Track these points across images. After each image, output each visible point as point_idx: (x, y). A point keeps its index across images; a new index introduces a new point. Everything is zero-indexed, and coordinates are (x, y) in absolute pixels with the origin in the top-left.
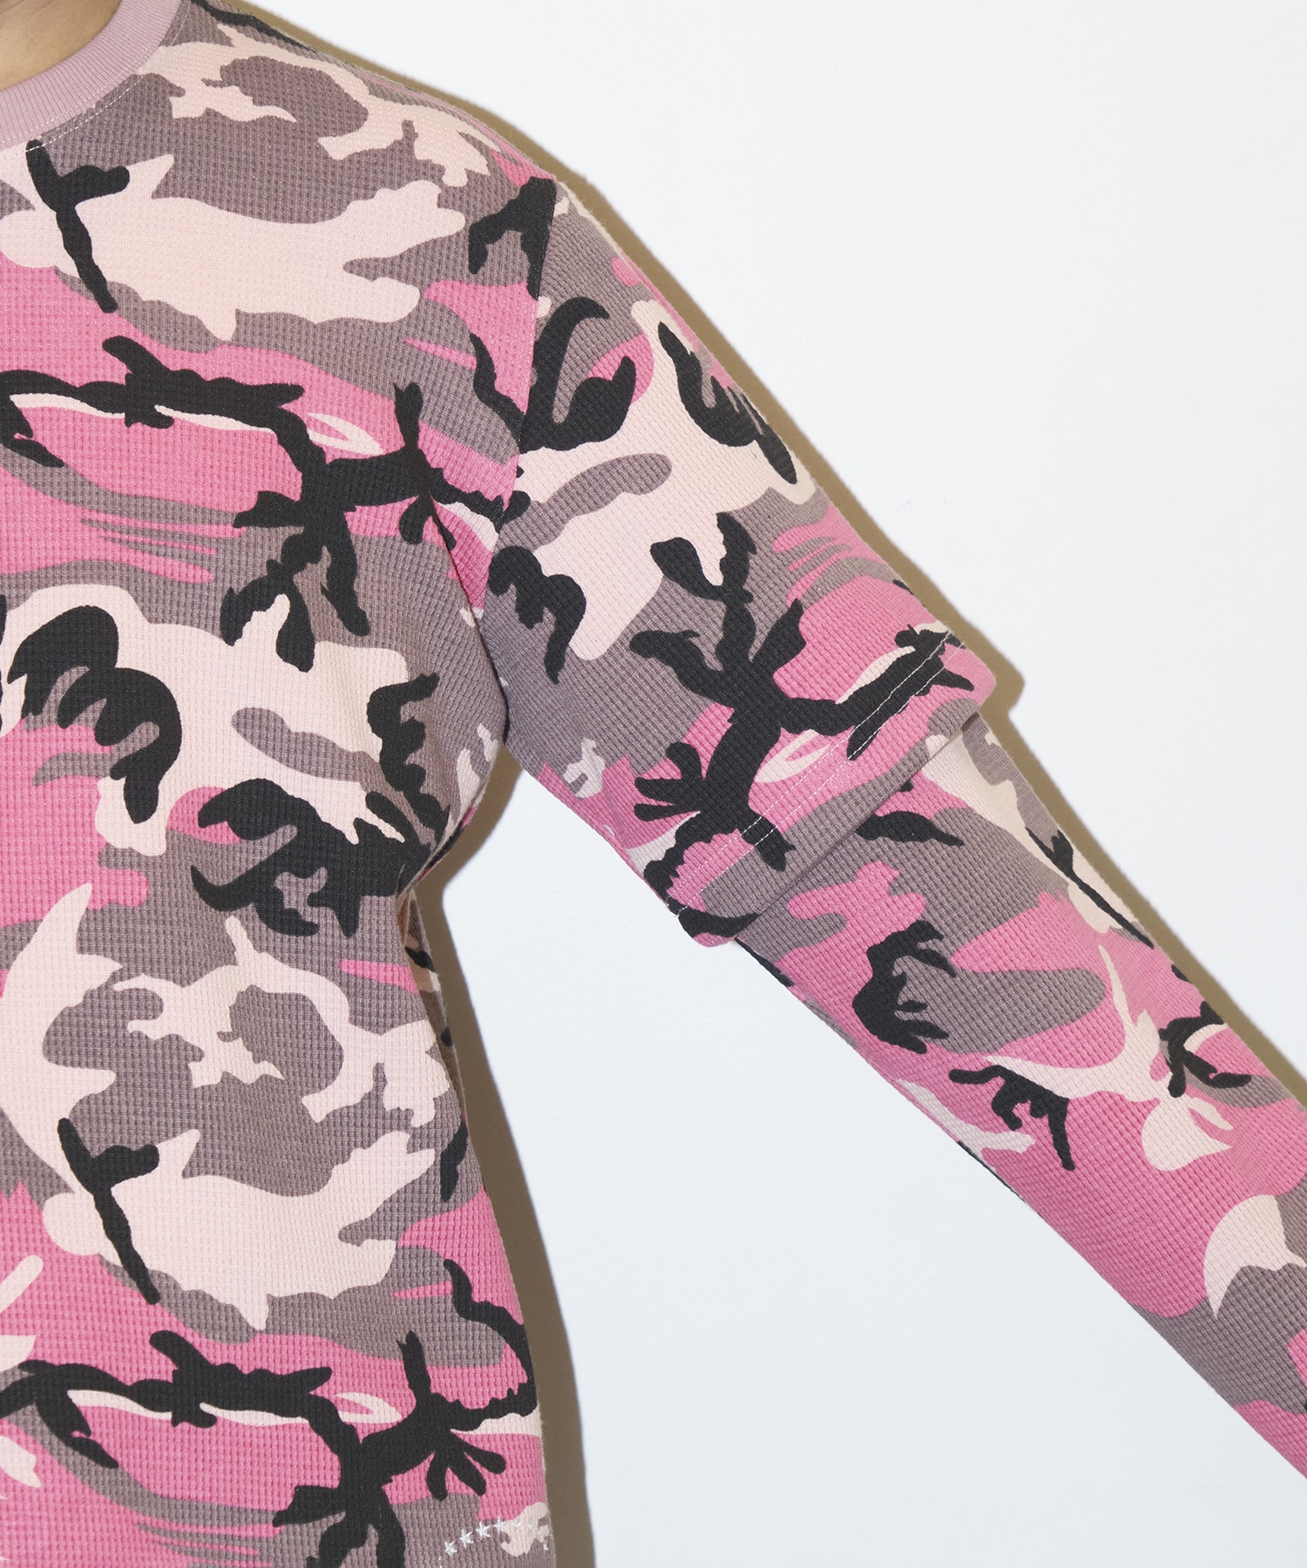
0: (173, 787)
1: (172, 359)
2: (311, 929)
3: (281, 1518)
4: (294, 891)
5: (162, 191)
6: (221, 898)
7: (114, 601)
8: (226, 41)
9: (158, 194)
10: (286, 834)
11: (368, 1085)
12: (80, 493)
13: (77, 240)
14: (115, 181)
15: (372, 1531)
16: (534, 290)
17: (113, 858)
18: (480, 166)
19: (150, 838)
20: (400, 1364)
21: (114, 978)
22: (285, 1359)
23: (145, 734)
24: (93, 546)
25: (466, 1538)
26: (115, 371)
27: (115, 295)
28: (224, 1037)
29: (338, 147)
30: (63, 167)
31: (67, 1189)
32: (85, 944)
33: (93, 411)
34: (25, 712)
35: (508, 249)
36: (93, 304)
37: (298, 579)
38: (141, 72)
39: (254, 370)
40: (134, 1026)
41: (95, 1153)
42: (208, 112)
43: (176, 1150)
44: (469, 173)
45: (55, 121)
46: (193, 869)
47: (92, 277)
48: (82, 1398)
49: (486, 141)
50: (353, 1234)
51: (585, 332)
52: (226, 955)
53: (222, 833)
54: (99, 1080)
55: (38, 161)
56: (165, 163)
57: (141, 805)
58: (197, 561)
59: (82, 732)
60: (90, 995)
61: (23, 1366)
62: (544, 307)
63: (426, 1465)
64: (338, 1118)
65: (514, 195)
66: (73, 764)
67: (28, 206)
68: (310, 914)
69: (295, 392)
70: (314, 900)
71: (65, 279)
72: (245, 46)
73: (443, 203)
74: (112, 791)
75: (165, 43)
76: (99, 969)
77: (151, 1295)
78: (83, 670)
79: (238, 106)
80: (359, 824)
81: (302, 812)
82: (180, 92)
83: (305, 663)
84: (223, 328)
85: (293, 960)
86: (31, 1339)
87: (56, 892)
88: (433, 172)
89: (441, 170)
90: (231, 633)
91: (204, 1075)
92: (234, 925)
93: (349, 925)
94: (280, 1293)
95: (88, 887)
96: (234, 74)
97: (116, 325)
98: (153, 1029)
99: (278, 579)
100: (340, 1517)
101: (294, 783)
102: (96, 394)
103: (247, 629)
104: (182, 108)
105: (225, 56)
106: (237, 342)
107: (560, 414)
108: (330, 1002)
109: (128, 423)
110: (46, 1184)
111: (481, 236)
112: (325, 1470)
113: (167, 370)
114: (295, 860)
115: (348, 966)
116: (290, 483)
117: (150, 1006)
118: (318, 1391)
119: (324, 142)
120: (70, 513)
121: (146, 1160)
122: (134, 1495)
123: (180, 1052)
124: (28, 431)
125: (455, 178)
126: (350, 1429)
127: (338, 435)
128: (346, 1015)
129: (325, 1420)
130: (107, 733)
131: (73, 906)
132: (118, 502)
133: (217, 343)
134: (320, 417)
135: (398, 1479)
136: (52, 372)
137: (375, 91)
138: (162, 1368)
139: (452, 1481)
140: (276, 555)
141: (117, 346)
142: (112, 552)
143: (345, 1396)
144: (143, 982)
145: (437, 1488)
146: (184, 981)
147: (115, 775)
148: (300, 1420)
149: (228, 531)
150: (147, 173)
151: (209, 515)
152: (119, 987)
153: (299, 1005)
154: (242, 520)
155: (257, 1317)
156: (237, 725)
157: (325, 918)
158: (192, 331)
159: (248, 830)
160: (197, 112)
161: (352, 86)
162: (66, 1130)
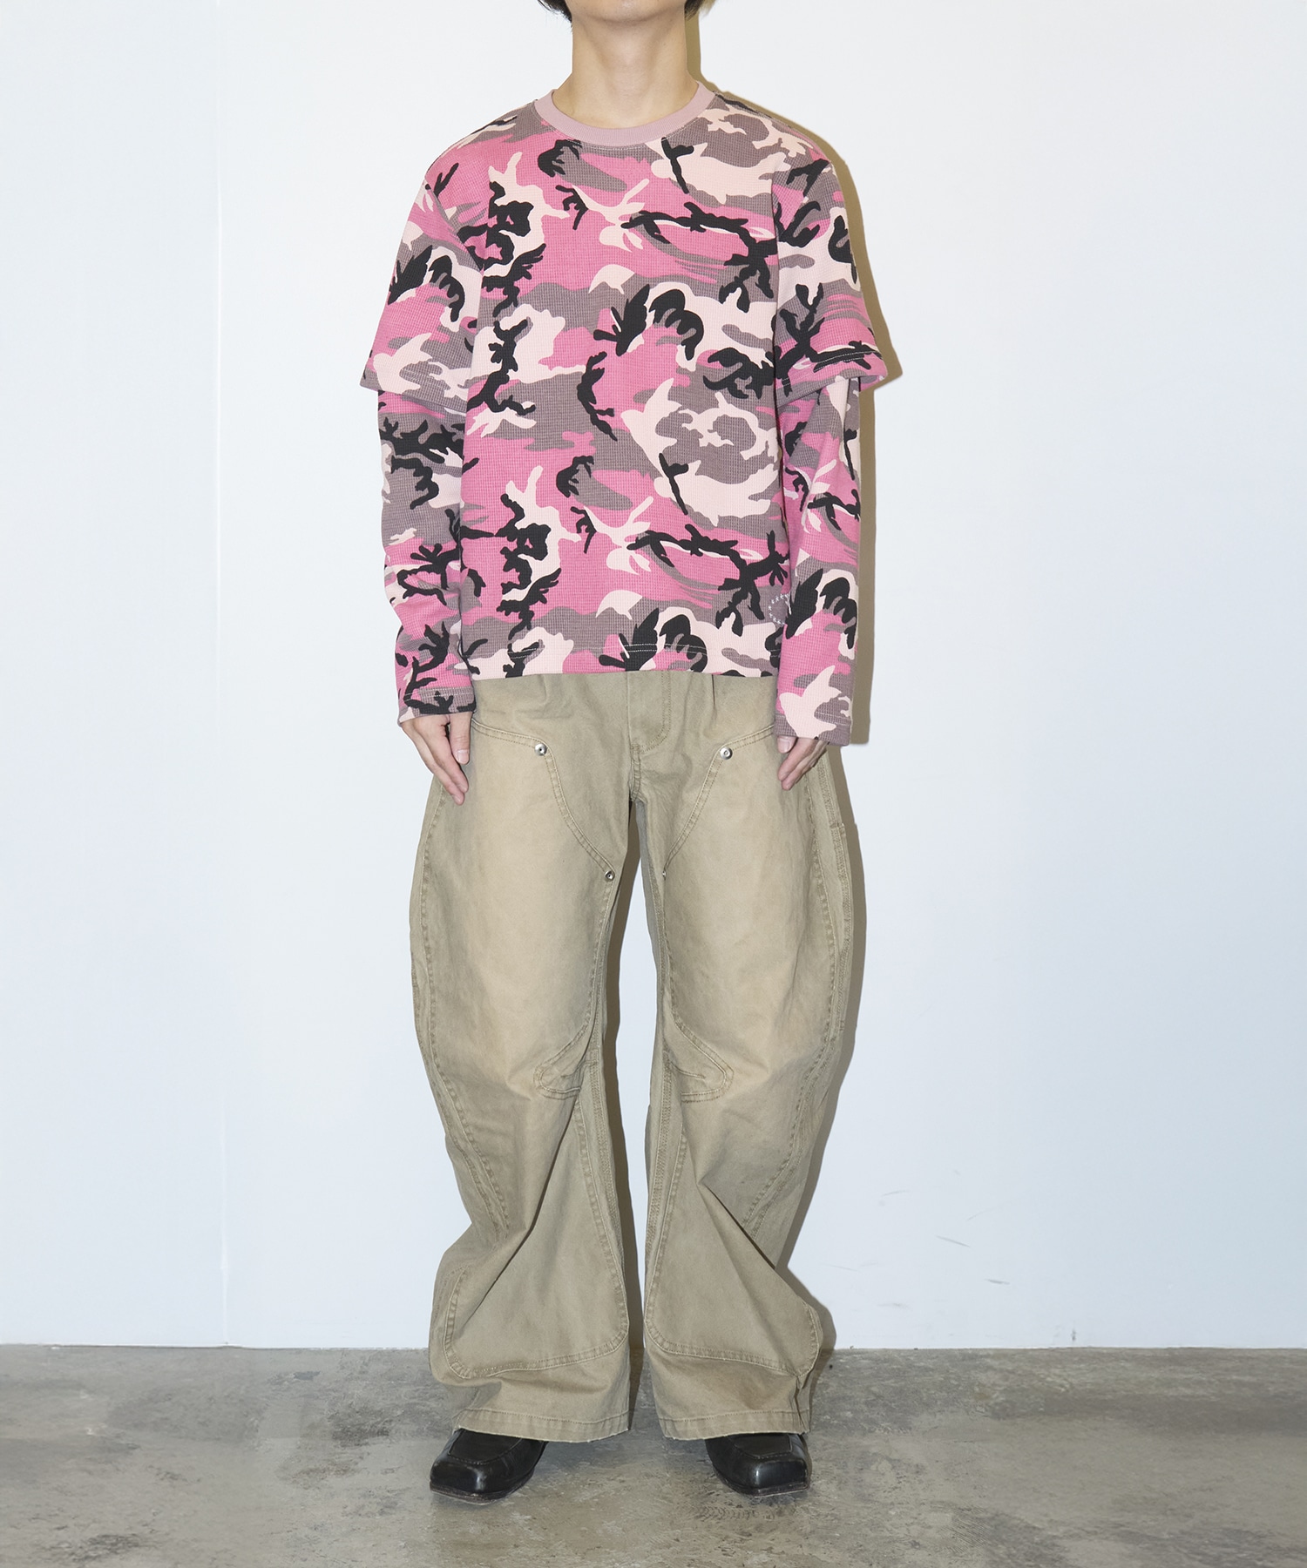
0: (700, 349)
1: (706, 210)
2: (746, 396)
3: (720, 588)
4: (741, 384)
5: (704, 154)
6: (714, 386)
7: (685, 289)
8: (728, 110)
9: (702, 155)
10: (739, 365)
11: (764, 449)
12: (674, 252)
13: (677, 169)
14: (690, 150)
15: (749, 594)
16: (805, 194)
17: (681, 371)
18: (803, 151)
19: (691, 366)
20: (766, 541)
21: (679, 409)
22: (723, 537)
23: (692, 332)
24: (678, 270)
25: (777, 599)
26: (688, 213)
27: (688, 188)
28: (709, 431)
29: (758, 145)
30: (673, 146)
31: (661, 476)
32: (670, 398)
33: (680, 226)
34: (654, 322)
35: (802, 180)
36: (681, 190)
37: (745, 282)
38: (699, 117)
39: (732, 214)
40: (684, 425)
41: (670, 465)
42: (719, 129)
43: (694, 466)
44: (798, 153)
45: (671, 131)
46: (704, 377)
47: (681, 181)
48: (664, 543)
49: (805, 143)
50: (754, 497)
51: (814, 211)
52: (715, 404)
53: (717, 365)
54: (672, 442)
55: (665, 144)
56: (705, 145)
57: (689, 355)
58: (712, 276)
59: (673, 330)
60: (671, 414)
61: (646, 532)
62: (806, 200)
63: (770, 574)
64: (753, 459)
65: (811, 163)
66: (669, 339)
67: (662, 158)
68: (746, 392)
69: (745, 221)
70: (747, 387)
71: (672, 181)
72: (733, 110)
73: (785, 161)
74: (681, 349)
75: (708, 108)
76: (674, 406)
77: (686, 512)
78: (674, 310)
79: (729, 129)
80: (763, 362)
81: (744, 358)
82: (711, 123)
83: (746, 310)
84: (722, 200)
85: (740, 407)
86: (649, 523)
87: (661, 381)
88: (786, 151)
89: (789, 151)
90: (722, 300)
91: (703, 443)
92: (719, 395)
93: (759, 395)
94: (723, 515)
95: (673, 379)
96: (728, 119)
97: (688, 198)
98: (690, 427)
99: (738, 282)
100: (739, 589)
101: (742, 349)
102: (682, 221)
103: (727, 299)
104: (711, 128)
105: (727, 113)
106: (727, 205)
107: (795, 235)
108: (752, 420)
109: (691, 230)
110: (656, 474)
111: (794, 173)
112: (735, 574)
113: (704, 213)
114: (741, 374)
115: (758, 409)
116: (744, 251)
117: (689, 419)
118: (733, 548)
119: (754, 142)
120: (672, 259)
121: (684, 469)
122: (678, 577)
123: (696, 435)
124: (659, 232)
125: (792, 154)
126: (744, 561)
127: (760, 233)
128: (757, 425)
129: (735, 557)
130: (681, 331)
131: (668, 384)
132: (686, 256)
133: (721, 205)
134: (754, 228)
135: (760, 578)
136: (668, 213)
137: (774, 125)
138: (688, 536)
139: (776, 580)
140: (738, 275)
141: (689, 205)
142: (684, 272)
143: (743, 550)
144: (687, 411)
145: (772, 582)
146: (699, 413)
147: (683, 345)
148: (727, 557)
149: (722, 267)
150: (699, 148)
151: (716, 261)
152: (680, 412)
153: (742, 421)
154: (727, 263)
155: (715, 522)
156: (723, 330)
157: (751, 393)
158: (713, 201)
159: (726, 364)
160: (716, 129)
161: (767, 123)
162: (661, 456)
